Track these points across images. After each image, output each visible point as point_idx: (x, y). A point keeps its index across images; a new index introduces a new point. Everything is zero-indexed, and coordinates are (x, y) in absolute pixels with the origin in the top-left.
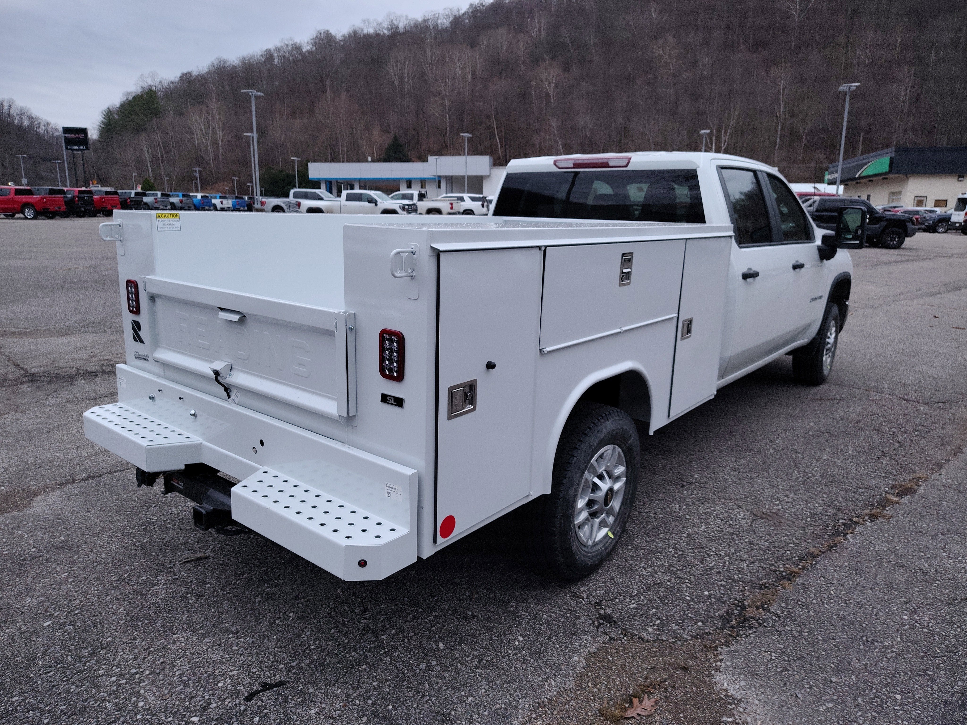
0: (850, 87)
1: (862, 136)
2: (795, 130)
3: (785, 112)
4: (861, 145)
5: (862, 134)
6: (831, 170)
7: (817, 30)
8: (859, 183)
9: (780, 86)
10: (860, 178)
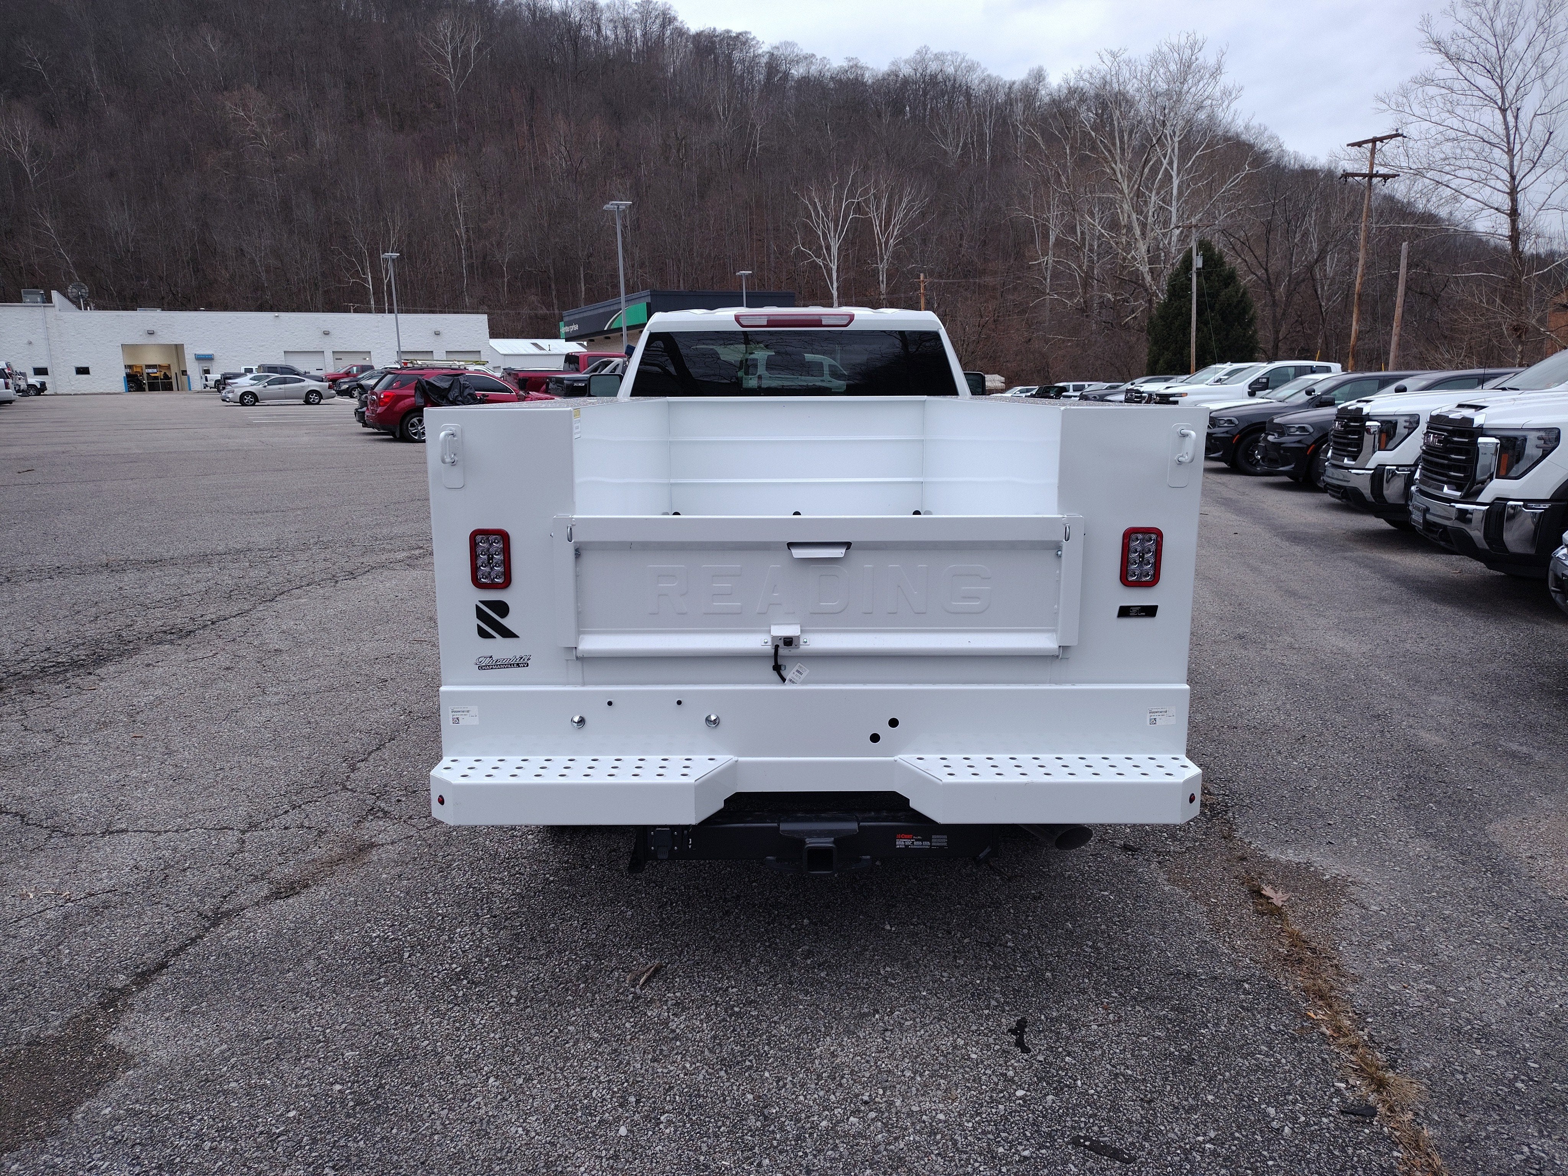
0: (618, 206)
1: (582, 272)
2: (489, 258)
3: (467, 231)
4: (583, 285)
5: (582, 269)
6: (566, 319)
7: (487, 110)
8: (609, 338)
9: (452, 189)
10: (610, 331)
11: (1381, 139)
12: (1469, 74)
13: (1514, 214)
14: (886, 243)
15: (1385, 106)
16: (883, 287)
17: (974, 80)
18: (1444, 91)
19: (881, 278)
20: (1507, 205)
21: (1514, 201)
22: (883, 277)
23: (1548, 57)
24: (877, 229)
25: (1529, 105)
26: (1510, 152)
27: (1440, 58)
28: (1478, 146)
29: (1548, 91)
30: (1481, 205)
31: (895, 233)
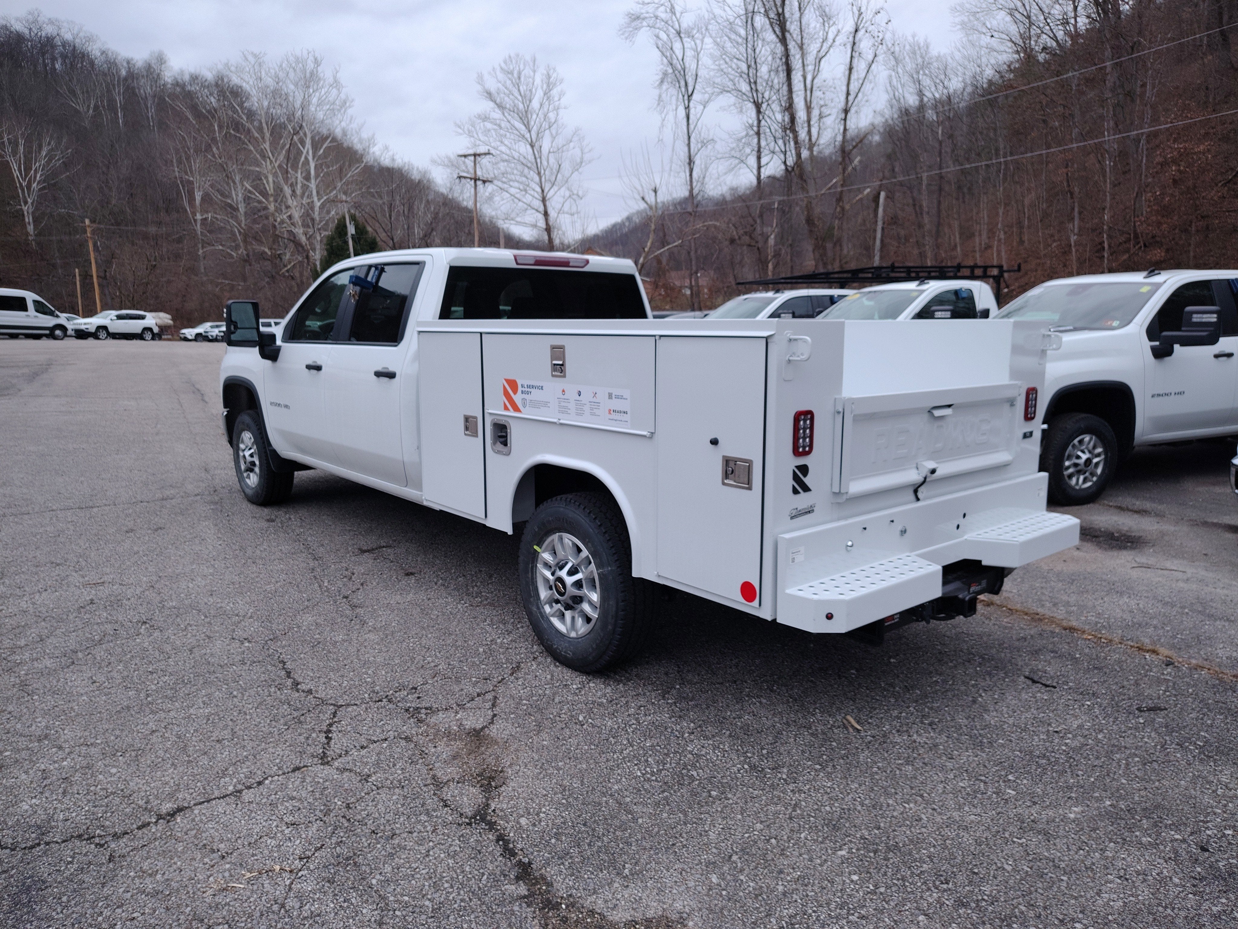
11: (479, 155)
12: (509, 118)
13: (546, 214)
14: (29, 186)
15: (460, 131)
16: (31, 229)
17: (94, 50)
18: (495, 127)
19: (27, 220)
20: (542, 209)
21: (545, 206)
22: (29, 219)
23: (552, 116)
24: (16, 173)
25: (546, 144)
26: (539, 174)
27: (492, 104)
28: (520, 167)
29: (554, 138)
30: (526, 206)
31: (38, 178)
